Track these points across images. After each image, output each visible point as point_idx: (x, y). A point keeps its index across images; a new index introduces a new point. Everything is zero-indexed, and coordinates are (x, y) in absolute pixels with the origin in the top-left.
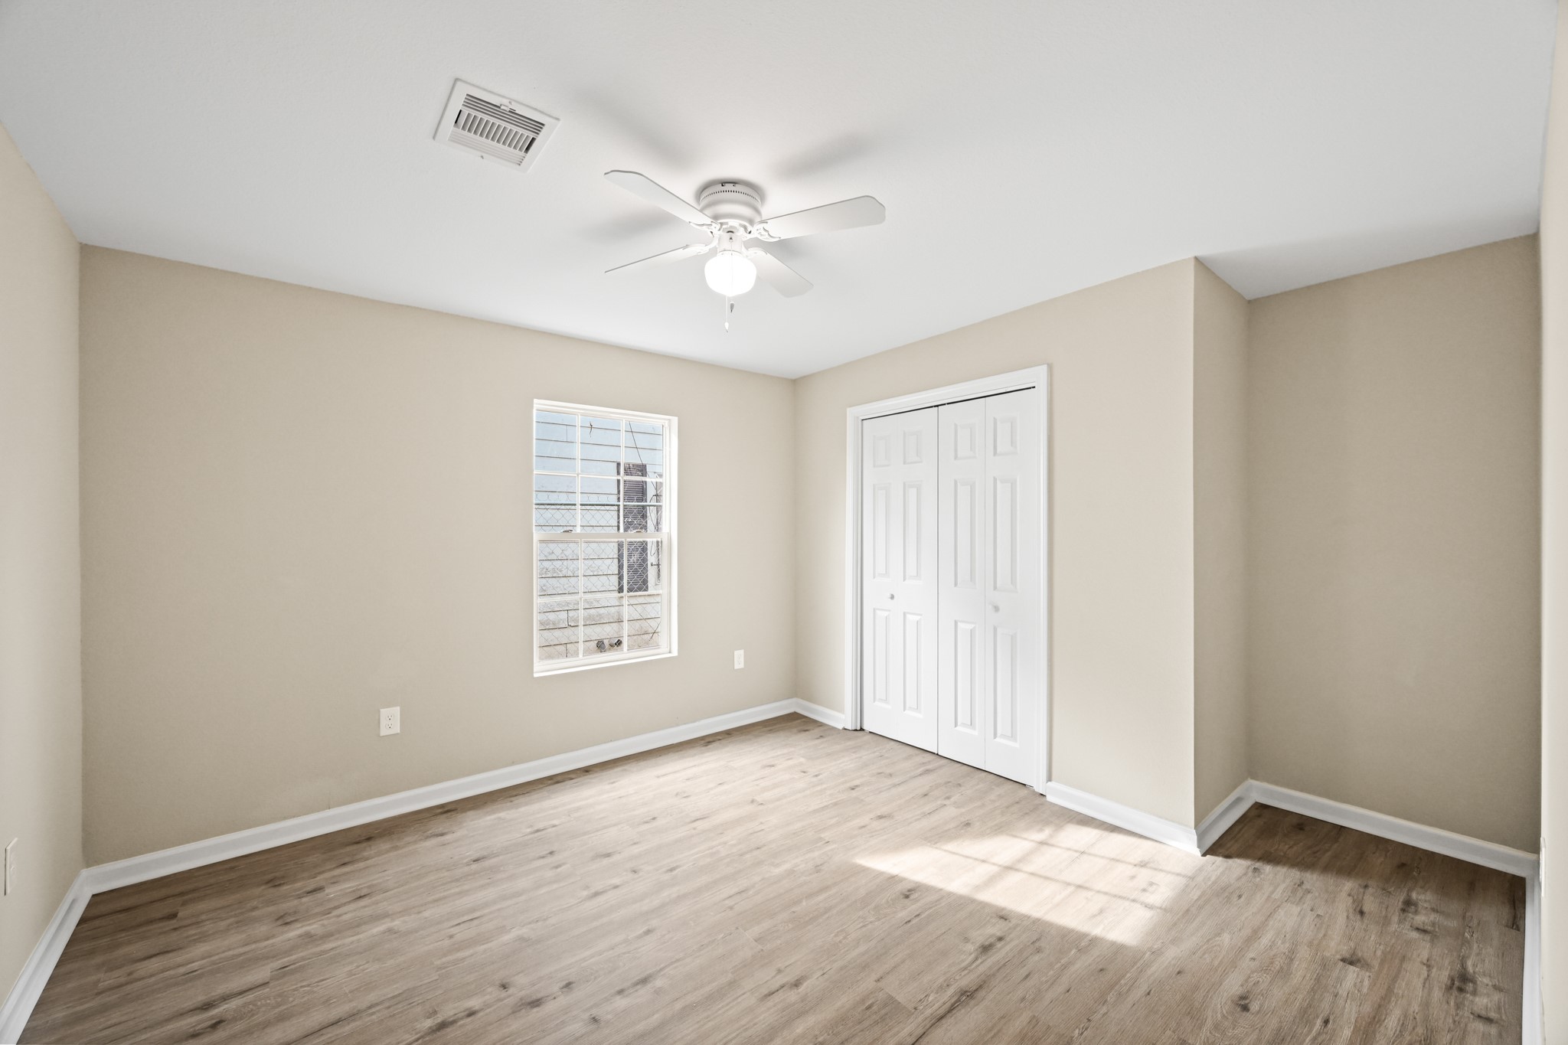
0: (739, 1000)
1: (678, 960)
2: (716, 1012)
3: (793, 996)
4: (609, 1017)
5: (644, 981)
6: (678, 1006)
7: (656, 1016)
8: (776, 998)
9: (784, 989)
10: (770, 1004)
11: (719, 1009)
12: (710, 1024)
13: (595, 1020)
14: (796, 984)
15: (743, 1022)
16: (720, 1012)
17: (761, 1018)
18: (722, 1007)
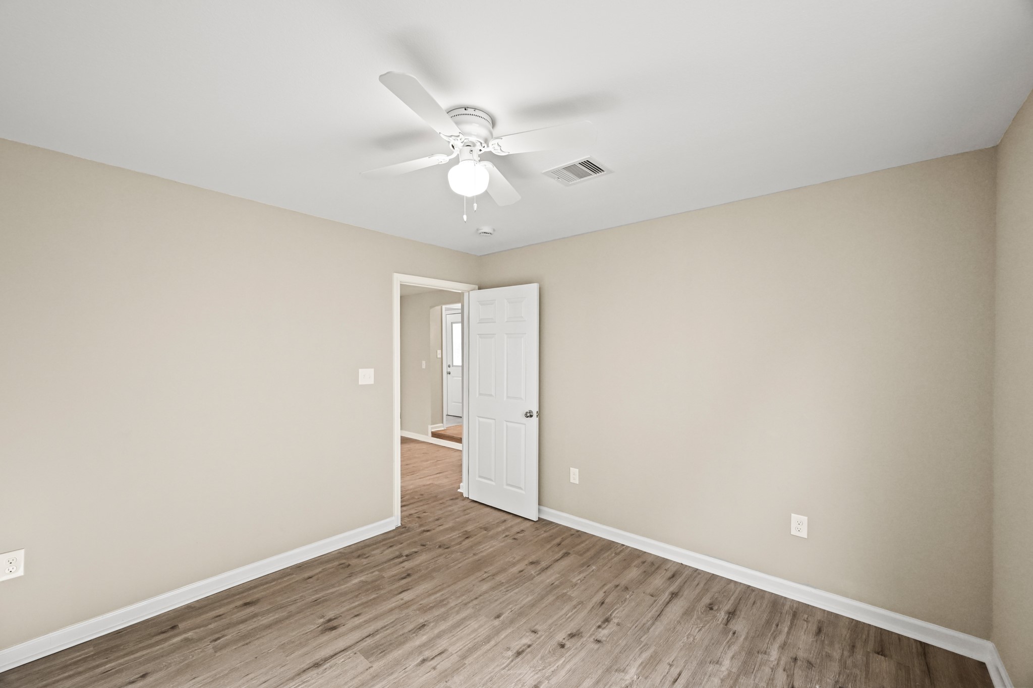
0: (459, 649)
1: (504, 668)
2: (470, 642)
3: (427, 654)
4: (528, 634)
5: (519, 653)
6: (493, 643)
7: (503, 637)
8: (437, 652)
9: (432, 657)
10: (440, 649)
11: (469, 643)
12: (472, 636)
13: (535, 632)
14: (424, 661)
15: (455, 638)
16: (468, 642)
17: (445, 641)
18: (468, 645)
